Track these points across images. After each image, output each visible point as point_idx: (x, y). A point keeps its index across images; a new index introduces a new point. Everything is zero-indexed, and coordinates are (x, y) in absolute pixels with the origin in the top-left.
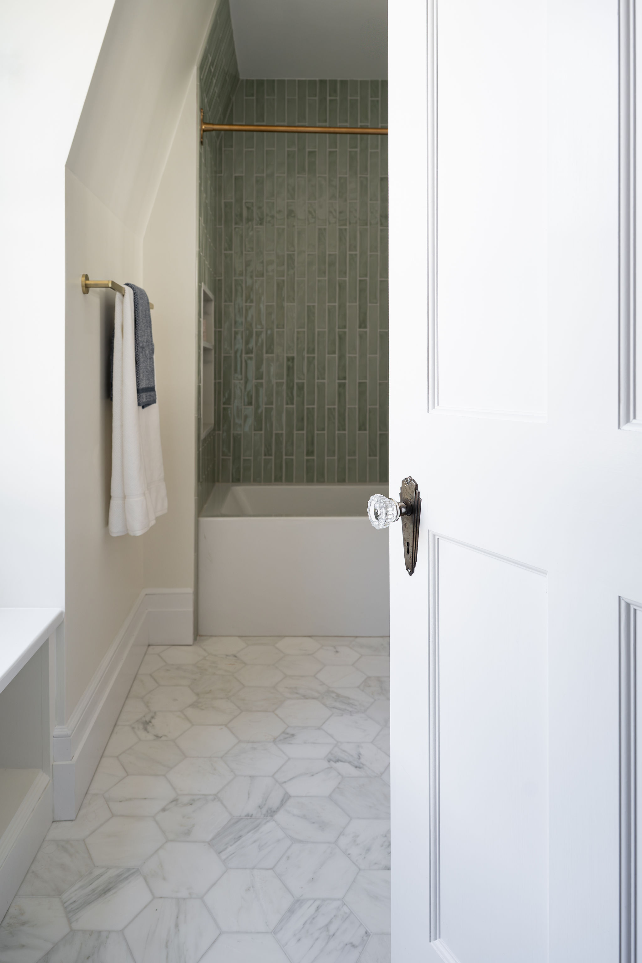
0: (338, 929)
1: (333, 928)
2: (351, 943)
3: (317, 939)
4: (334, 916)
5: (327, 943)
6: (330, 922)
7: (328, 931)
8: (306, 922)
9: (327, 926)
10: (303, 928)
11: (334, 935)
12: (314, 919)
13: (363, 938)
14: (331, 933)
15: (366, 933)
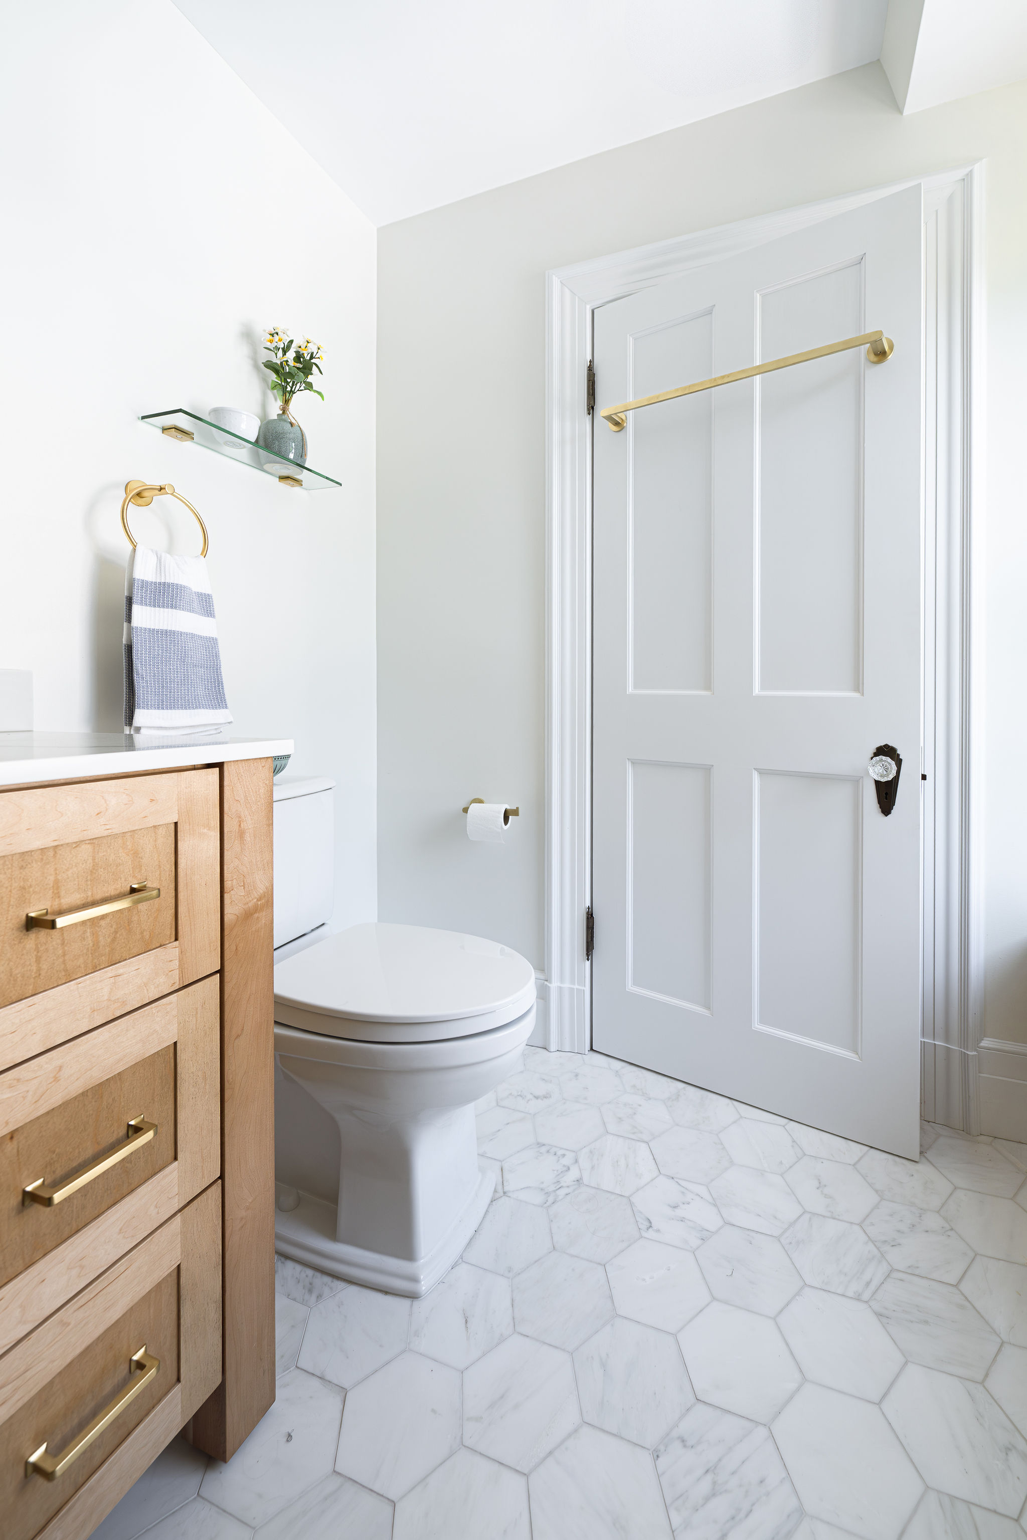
0: (699, 1479)
1: (705, 1486)
2: (685, 1446)
3: (733, 1473)
4: (697, 1510)
5: (720, 1460)
6: (707, 1499)
7: (714, 1483)
8: (747, 1516)
9: (714, 1493)
10: (753, 1505)
11: (707, 1471)
12: (733, 1518)
13: (665, 1450)
14: (709, 1477)
15: (658, 1456)
